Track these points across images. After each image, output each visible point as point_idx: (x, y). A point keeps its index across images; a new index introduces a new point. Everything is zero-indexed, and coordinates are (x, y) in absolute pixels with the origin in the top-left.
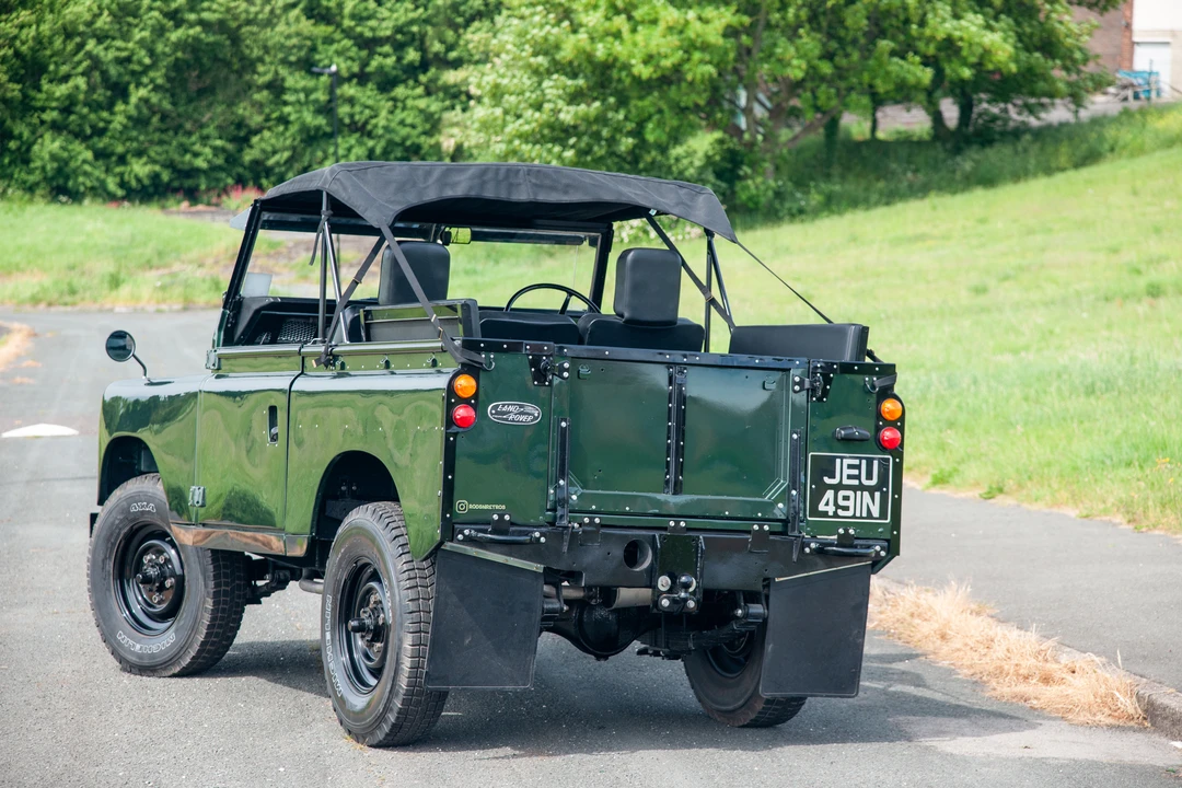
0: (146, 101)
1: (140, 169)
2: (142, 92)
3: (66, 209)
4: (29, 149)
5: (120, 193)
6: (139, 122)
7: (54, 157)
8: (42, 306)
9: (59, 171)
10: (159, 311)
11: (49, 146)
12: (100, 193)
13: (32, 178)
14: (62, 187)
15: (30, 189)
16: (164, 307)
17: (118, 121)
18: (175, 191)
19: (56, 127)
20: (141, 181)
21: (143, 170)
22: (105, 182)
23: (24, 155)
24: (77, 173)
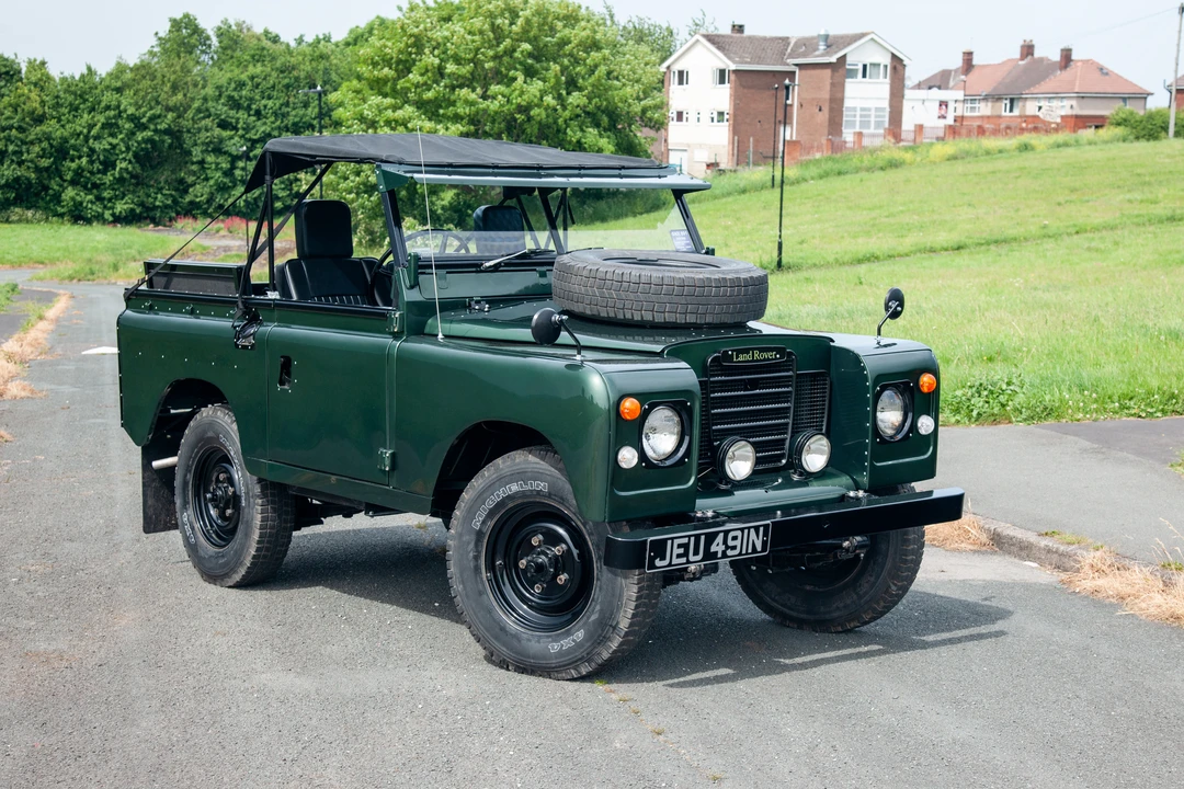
0: (127, 169)
1: (121, 207)
2: (124, 165)
3: (83, 227)
4: (60, 196)
5: (111, 219)
6: (121, 180)
7: (72, 199)
9: (76, 207)
11: (70, 193)
12: (99, 218)
13: (64, 211)
14: (78, 216)
15: (61, 216)
18: (146, 218)
19: (73, 183)
20: (124, 214)
21: (125, 207)
22: (103, 214)
23: (57, 198)
24: (86, 207)
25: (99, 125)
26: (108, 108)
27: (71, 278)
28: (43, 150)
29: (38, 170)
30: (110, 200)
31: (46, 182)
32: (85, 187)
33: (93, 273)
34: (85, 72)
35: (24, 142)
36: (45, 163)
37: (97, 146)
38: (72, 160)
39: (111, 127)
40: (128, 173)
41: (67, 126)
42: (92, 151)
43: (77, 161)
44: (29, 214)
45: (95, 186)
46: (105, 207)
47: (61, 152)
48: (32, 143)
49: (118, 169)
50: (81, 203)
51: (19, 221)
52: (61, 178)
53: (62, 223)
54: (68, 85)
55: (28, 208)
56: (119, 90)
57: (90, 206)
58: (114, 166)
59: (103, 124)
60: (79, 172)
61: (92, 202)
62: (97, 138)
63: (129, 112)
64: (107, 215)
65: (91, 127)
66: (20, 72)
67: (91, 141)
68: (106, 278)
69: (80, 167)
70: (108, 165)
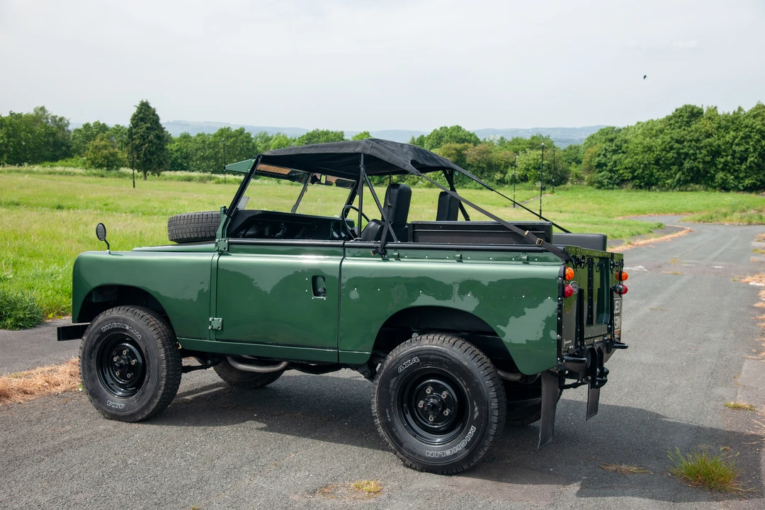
0: (753, 162)
1: (747, 182)
2: (752, 159)
3: (724, 193)
4: (714, 176)
5: (742, 188)
6: (750, 167)
7: (722, 178)
8: (701, 222)
9: (723, 182)
10: (739, 225)
11: (720, 175)
12: (737, 189)
13: (716, 184)
14: (725, 188)
15: (715, 188)
16: (741, 224)
17: (744, 167)
18: (762, 188)
19: (723, 170)
20: (749, 185)
21: (750, 182)
22: (738, 186)
23: (713, 178)
24: (728, 183)
25: (740, 137)
26: (746, 127)
27: (700, 221)
28: (708, 151)
29: (704, 162)
30: (742, 179)
31: (708, 169)
32: (729, 171)
33: (712, 218)
34: (736, 110)
35: (698, 148)
36: (708, 159)
37: (737, 149)
38: (722, 157)
39: (746, 138)
40: (755, 163)
41: (722, 139)
42: (734, 152)
43: (725, 157)
44: (697, 186)
45: (735, 171)
46: (739, 183)
47: (716, 153)
48: (702, 148)
49: (749, 161)
50: (726, 180)
51: (692, 191)
52: (716, 167)
53: (715, 191)
54: (726, 117)
55: (697, 184)
56: (755, 117)
57: (731, 181)
58: (746, 159)
59: (742, 137)
60: (726, 164)
61: (733, 180)
62: (737, 145)
63: (758, 127)
64: (740, 186)
65: (735, 138)
66: (702, 113)
67: (734, 146)
68: (718, 221)
69: (726, 161)
70: (743, 159)
